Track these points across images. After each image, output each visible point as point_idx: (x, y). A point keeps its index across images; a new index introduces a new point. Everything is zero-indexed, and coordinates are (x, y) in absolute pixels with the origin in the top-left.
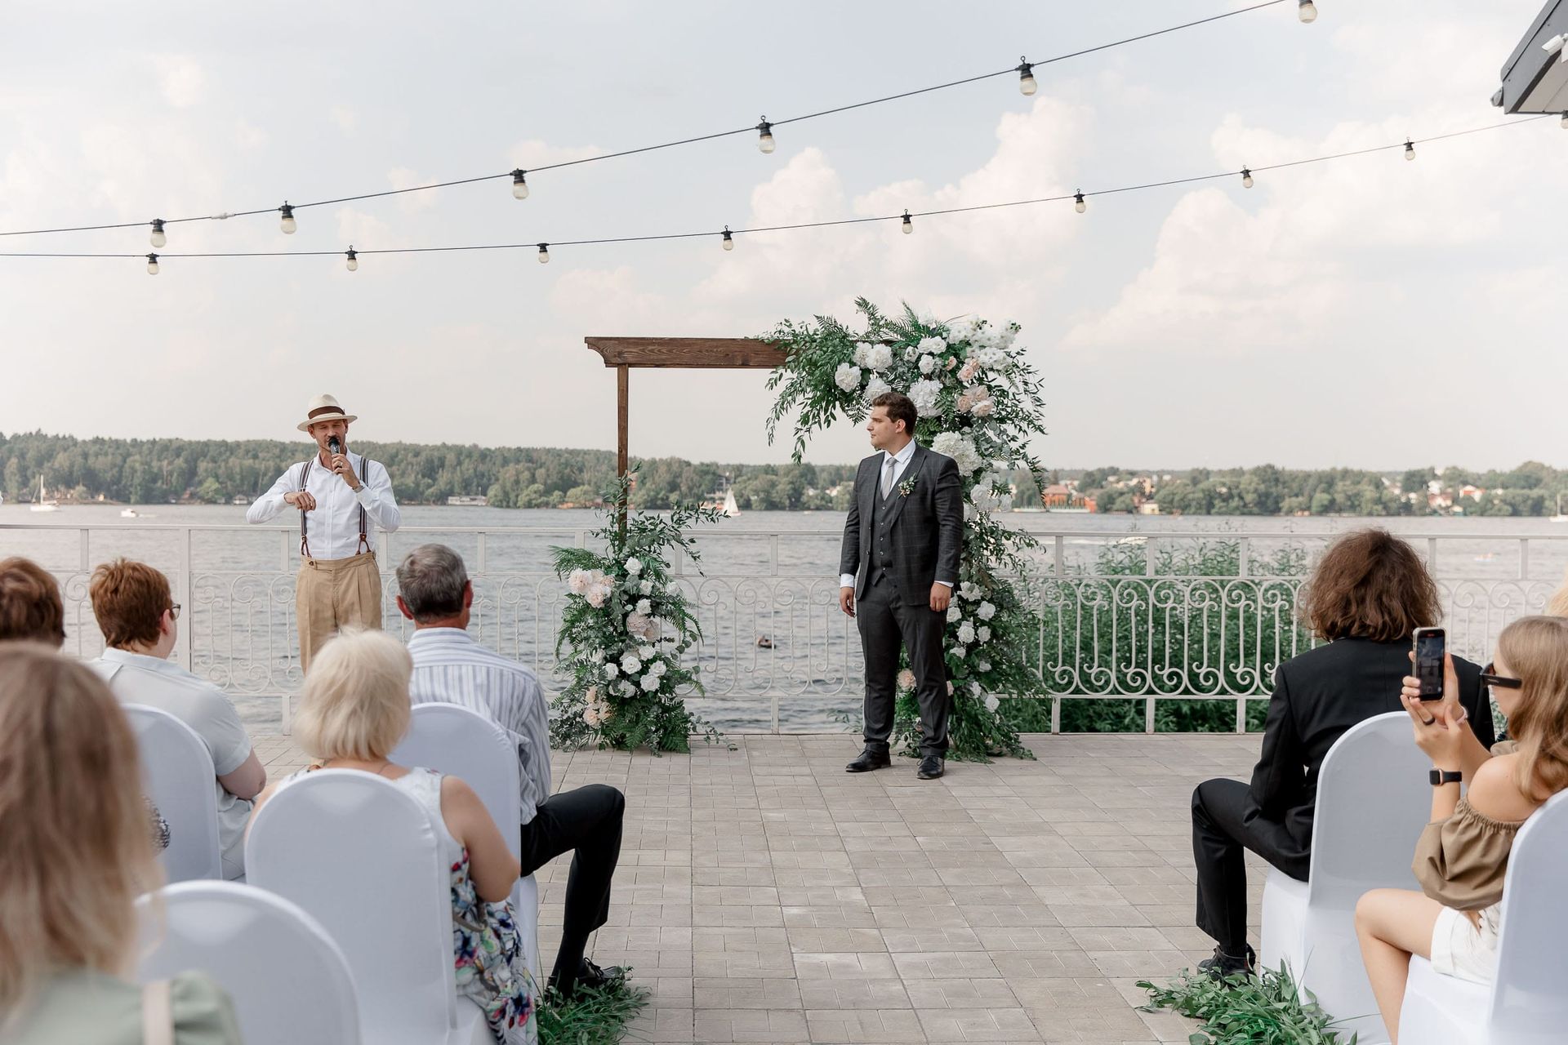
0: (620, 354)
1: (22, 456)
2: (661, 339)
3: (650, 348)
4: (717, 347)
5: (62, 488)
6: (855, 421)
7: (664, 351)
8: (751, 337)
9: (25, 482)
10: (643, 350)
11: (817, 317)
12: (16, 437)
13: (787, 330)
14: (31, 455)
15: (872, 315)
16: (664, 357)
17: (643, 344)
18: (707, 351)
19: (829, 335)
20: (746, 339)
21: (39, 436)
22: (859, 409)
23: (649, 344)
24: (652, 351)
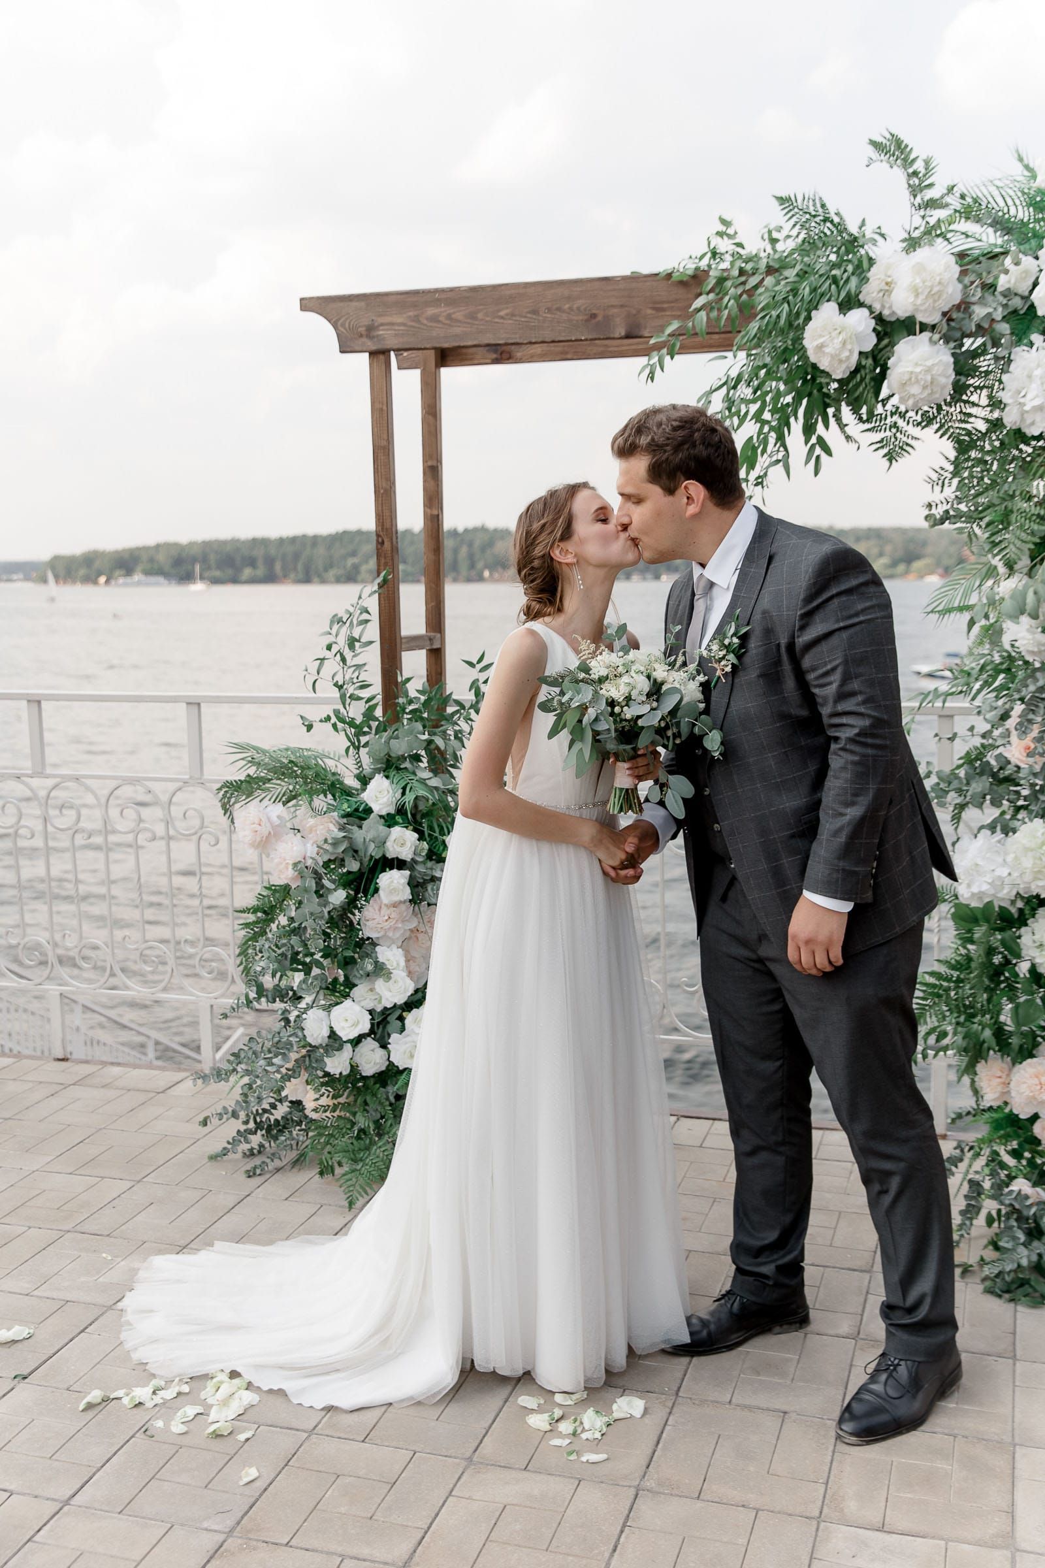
0: (370, 329)
1: (470, 545)
2: (452, 290)
3: (431, 311)
4: (569, 298)
5: (500, 570)
6: (891, 457)
7: (459, 315)
8: (646, 271)
9: (472, 566)
10: (416, 319)
11: (782, 200)
12: (466, 531)
13: (724, 245)
14: (477, 543)
15: (917, 183)
16: (458, 330)
17: (414, 306)
18: (549, 310)
19: (809, 246)
20: (635, 278)
21: (483, 529)
22: (895, 425)
23: (427, 304)
24: (434, 319)
